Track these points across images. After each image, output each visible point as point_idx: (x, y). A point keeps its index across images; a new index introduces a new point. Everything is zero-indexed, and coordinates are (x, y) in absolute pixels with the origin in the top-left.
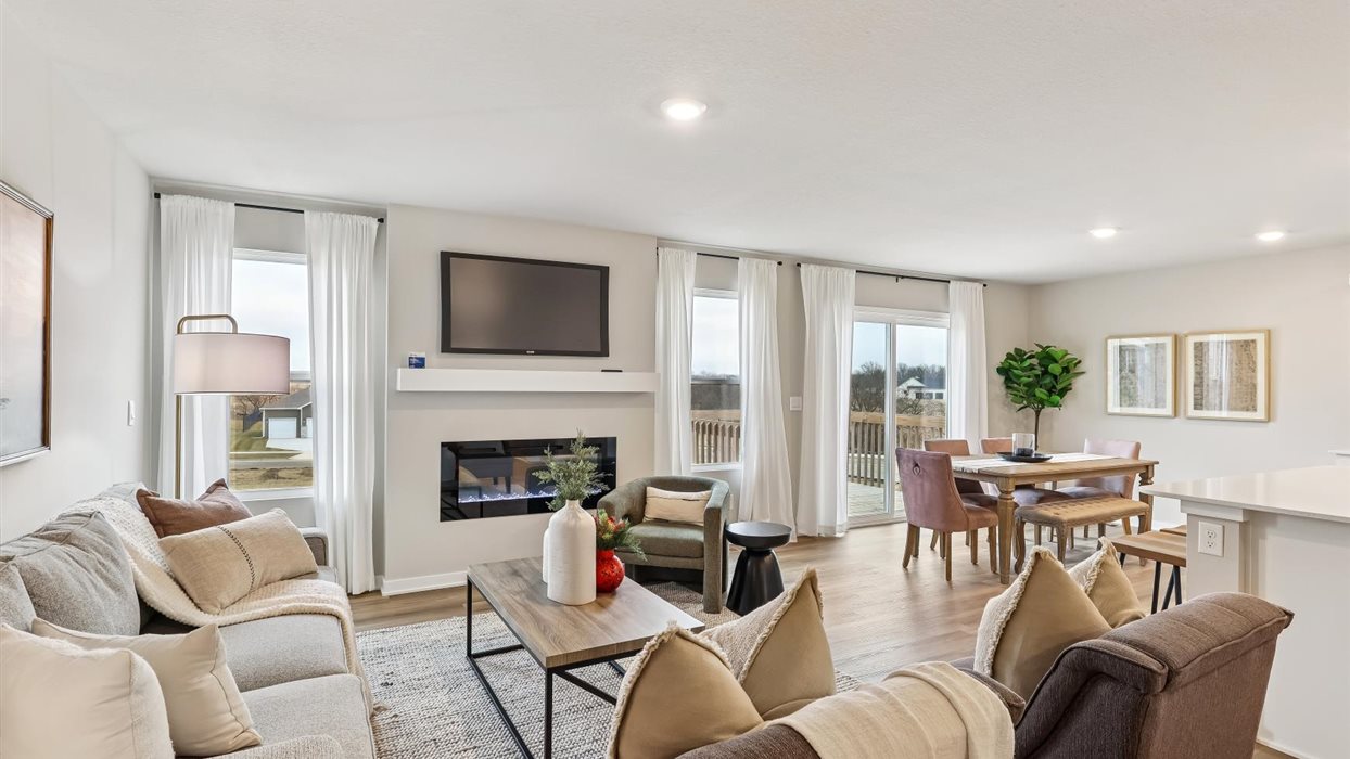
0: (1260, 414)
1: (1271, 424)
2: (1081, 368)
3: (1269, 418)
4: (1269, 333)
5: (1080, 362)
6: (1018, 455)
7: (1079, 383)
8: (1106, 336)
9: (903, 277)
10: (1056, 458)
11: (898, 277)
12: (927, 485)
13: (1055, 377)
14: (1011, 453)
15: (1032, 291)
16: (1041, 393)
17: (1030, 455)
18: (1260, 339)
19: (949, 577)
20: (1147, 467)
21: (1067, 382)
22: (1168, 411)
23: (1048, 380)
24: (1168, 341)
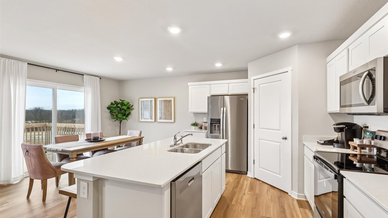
0: (173, 121)
1: (175, 123)
2: (133, 107)
3: (174, 122)
4: (174, 98)
5: (133, 106)
6: (93, 139)
7: (133, 112)
8: (139, 98)
9: (58, 70)
10: (107, 139)
11: (57, 70)
12: (32, 160)
13: (125, 110)
14: (91, 139)
15: (120, 82)
16: (120, 116)
17: (98, 139)
18: (173, 99)
19: (44, 199)
20: (140, 139)
21: (129, 112)
22: (153, 120)
23: (122, 111)
24: (153, 100)
